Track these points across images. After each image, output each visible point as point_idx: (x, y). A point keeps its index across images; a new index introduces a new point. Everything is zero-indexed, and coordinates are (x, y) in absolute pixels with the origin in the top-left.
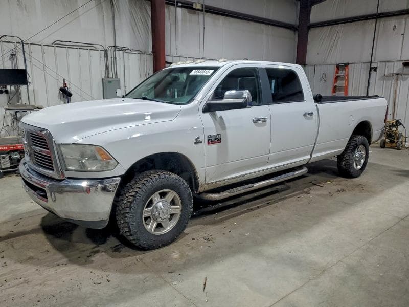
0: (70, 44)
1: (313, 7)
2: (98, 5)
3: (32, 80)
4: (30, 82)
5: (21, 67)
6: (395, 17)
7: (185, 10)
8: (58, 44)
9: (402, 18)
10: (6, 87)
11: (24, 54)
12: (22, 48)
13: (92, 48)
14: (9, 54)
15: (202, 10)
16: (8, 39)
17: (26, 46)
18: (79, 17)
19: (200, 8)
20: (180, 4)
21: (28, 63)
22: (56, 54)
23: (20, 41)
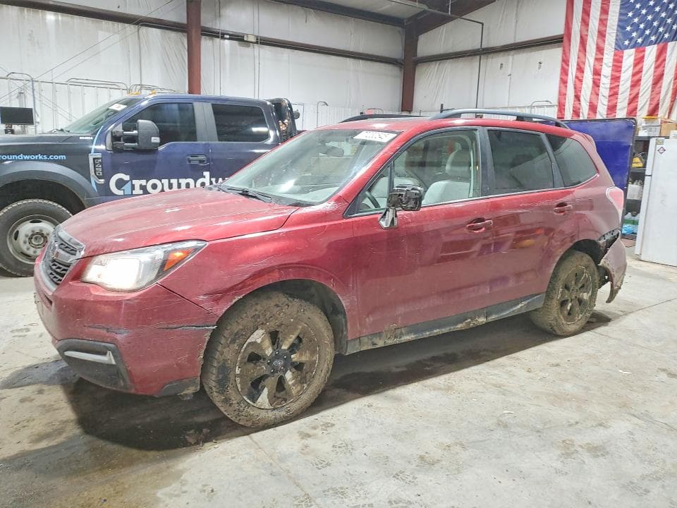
0: (87, 82)
1: (420, 37)
2: (122, 39)
3: (41, 119)
4: (38, 123)
5: (29, 105)
6: (502, 53)
7: (235, 43)
8: (74, 82)
9: (509, 55)
10: (11, 127)
11: (33, 92)
12: (31, 86)
13: (113, 86)
14: (17, 91)
15: (257, 43)
16: (16, 76)
17: (36, 84)
18: (99, 52)
19: (254, 40)
20: (228, 36)
21: (37, 102)
22: (69, 92)
23: (29, 79)
